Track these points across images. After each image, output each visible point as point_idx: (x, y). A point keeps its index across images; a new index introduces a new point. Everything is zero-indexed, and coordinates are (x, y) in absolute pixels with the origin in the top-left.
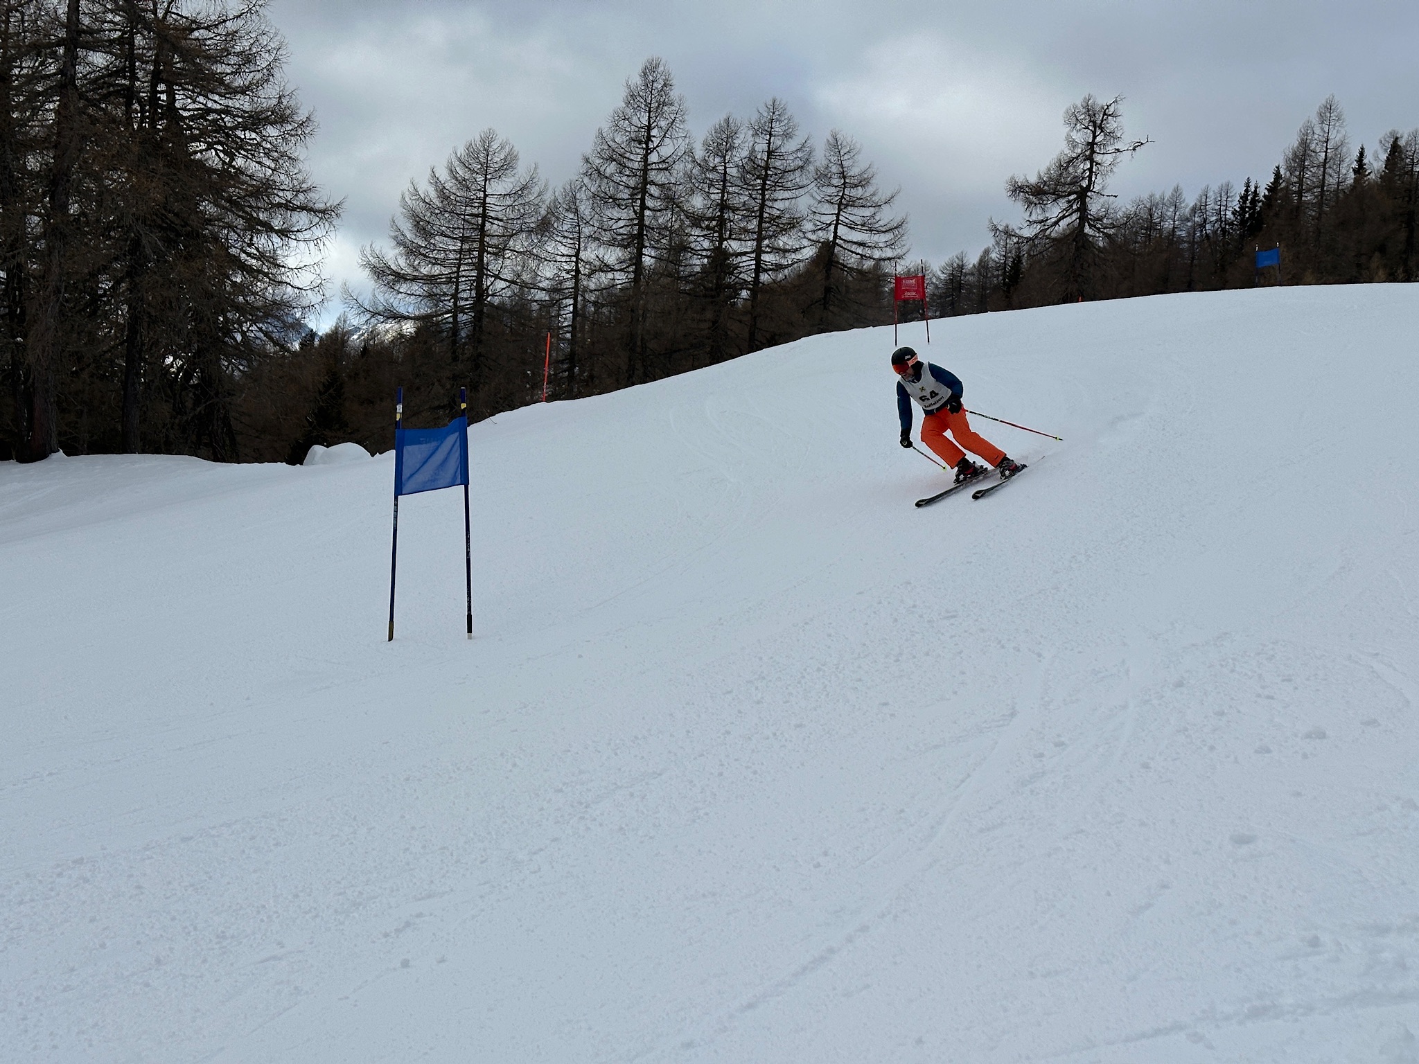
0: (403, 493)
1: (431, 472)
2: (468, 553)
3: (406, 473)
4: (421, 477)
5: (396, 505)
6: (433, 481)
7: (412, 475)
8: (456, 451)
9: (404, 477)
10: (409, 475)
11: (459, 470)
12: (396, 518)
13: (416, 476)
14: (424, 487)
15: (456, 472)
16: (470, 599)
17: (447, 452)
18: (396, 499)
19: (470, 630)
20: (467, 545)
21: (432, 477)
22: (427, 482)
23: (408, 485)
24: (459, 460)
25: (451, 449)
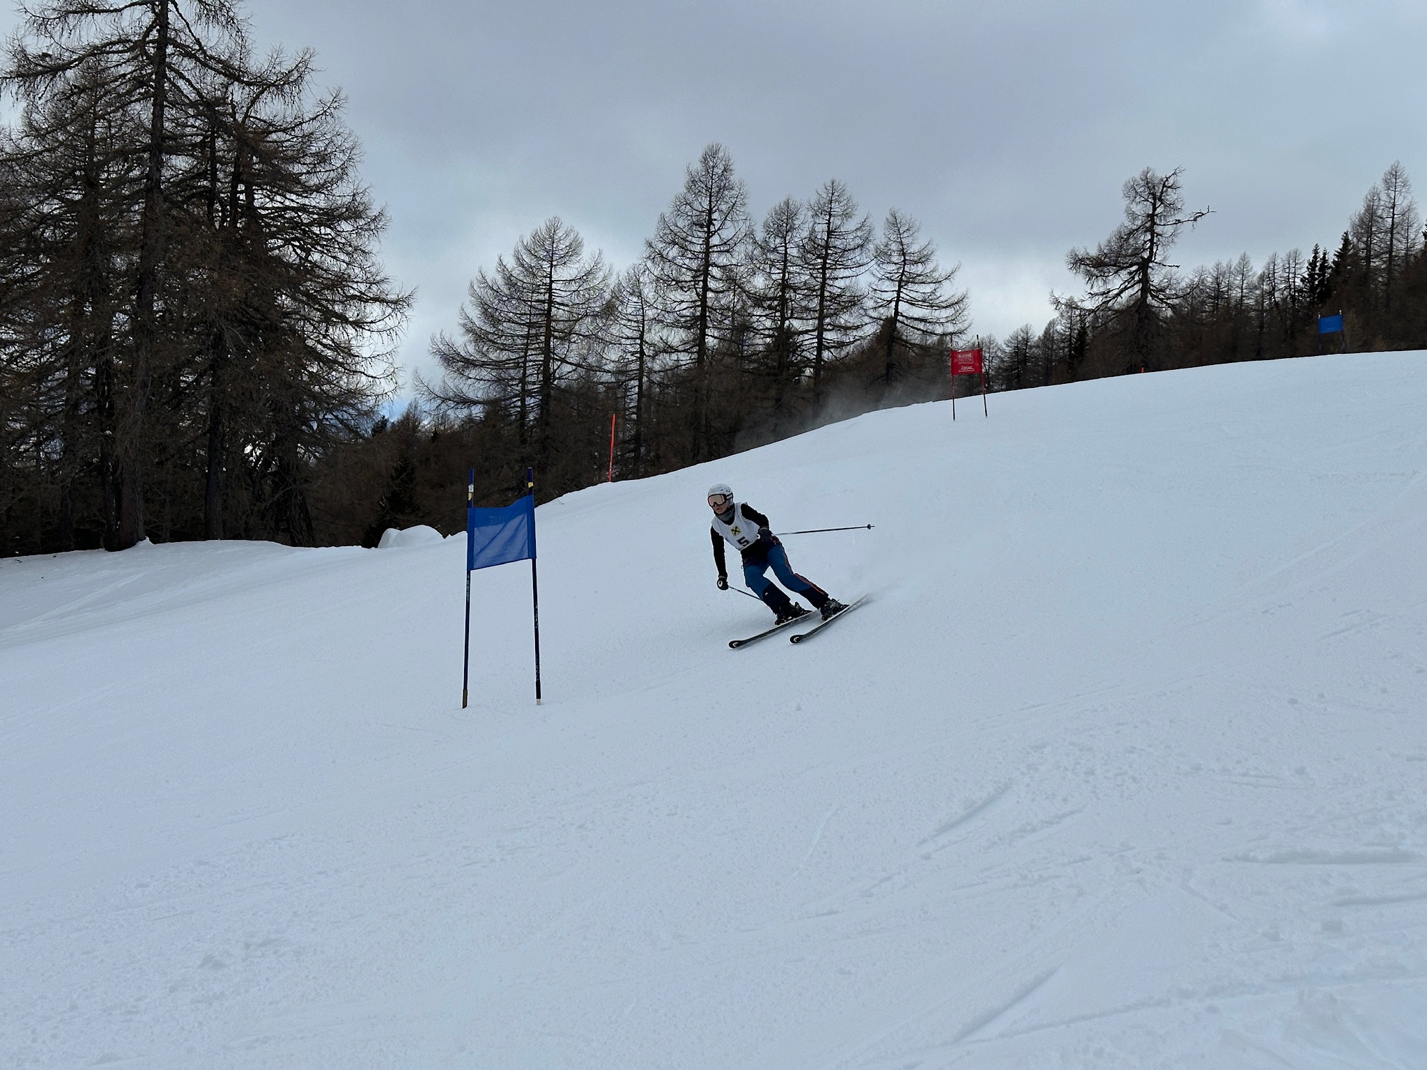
0: (475, 567)
1: (501, 548)
2: (536, 623)
3: (477, 548)
4: (490, 553)
5: (469, 579)
6: (500, 555)
7: (480, 552)
8: (524, 526)
9: (476, 552)
10: (478, 551)
11: (527, 543)
12: (468, 591)
13: (487, 551)
14: (493, 562)
15: (523, 547)
16: (539, 667)
17: (515, 529)
18: (469, 573)
19: (539, 696)
20: (535, 615)
21: (501, 551)
22: (497, 556)
23: (480, 560)
24: (526, 536)
25: (520, 523)
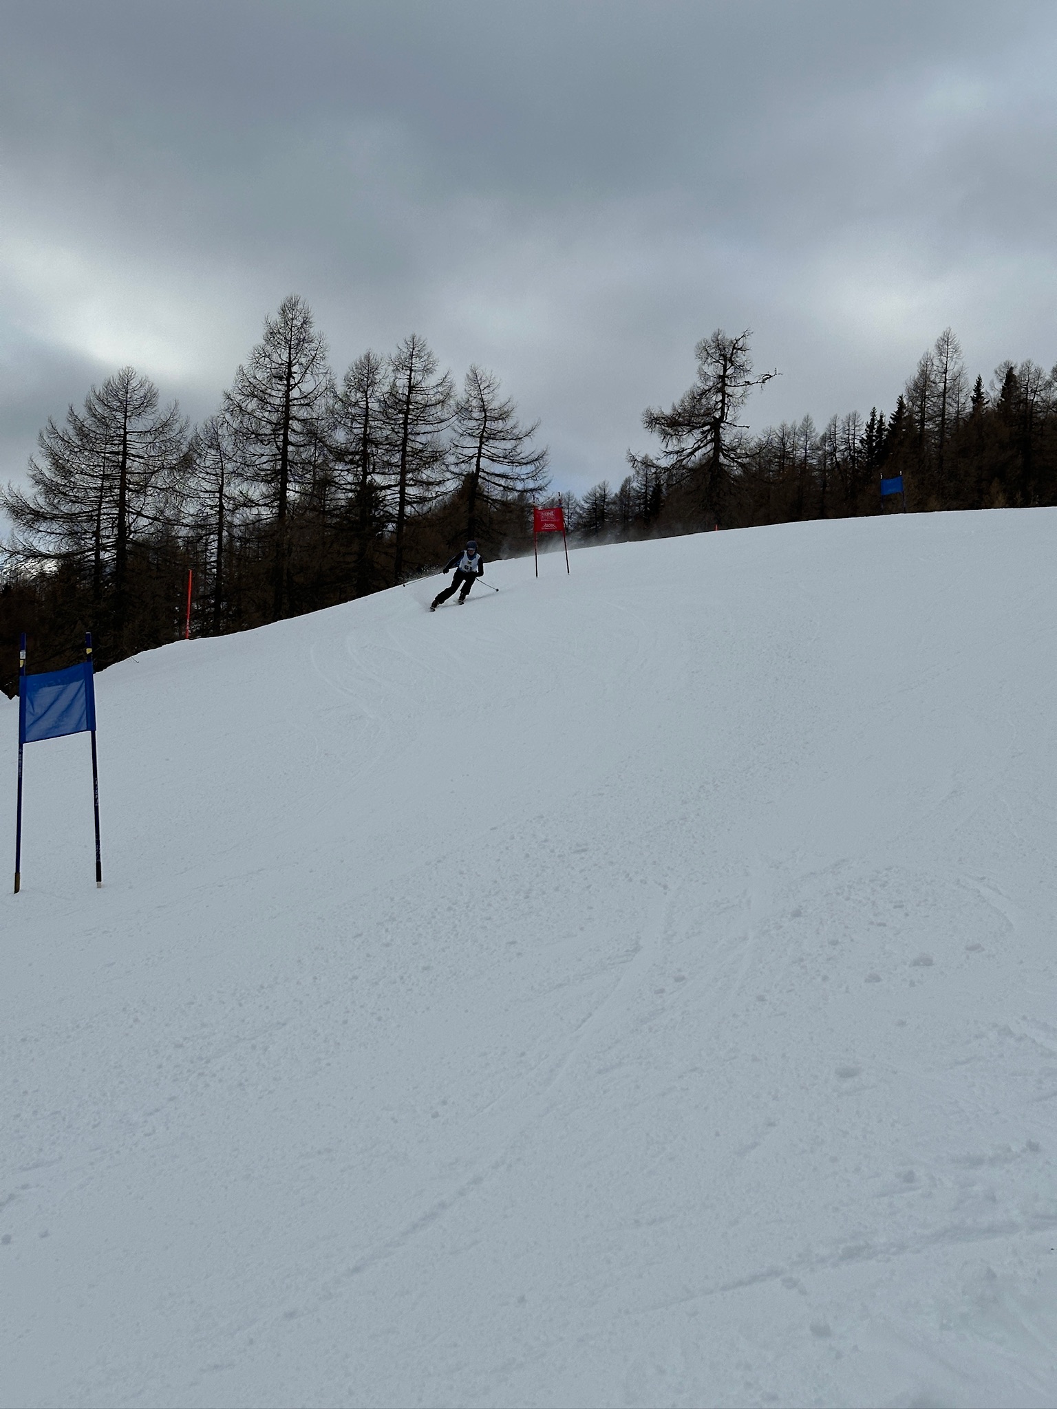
0: (27, 740)
1: (56, 719)
2: (96, 800)
3: (28, 722)
4: (44, 724)
5: (21, 753)
6: (55, 727)
7: (35, 722)
8: (82, 695)
9: (27, 724)
10: (32, 722)
11: (85, 715)
12: (20, 766)
13: (40, 722)
14: (47, 734)
15: (81, 718)
16: (99, 847)
17: (72, 698)
18: (21, 747)
19: (99, 878)
20: (95, 792)
21: (56, 723)
22: (50, 729)
23: (32, 732)
24: (84, 706)
25: (77, 694)
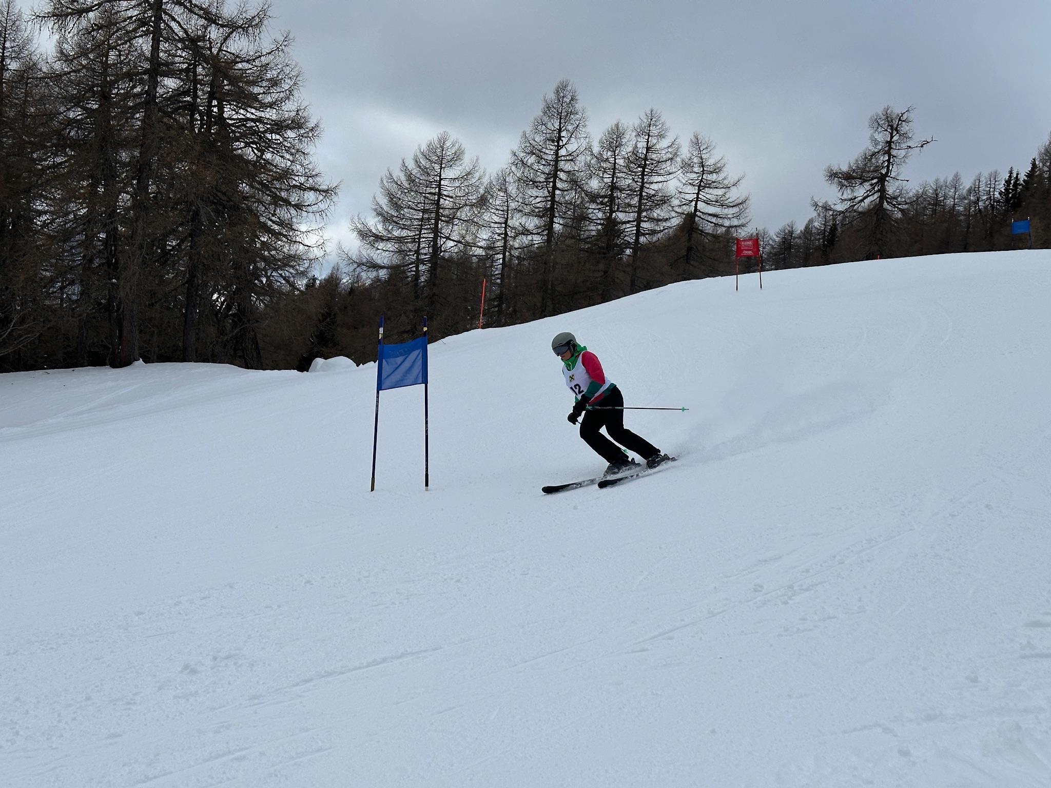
0: (383, 388)
1: (402, 375)
2: (426, 433)
3: (384, 375)
4: (393, 379)
5: (378, 397)
6: (401, 380)
7: (388, 377)
8: (419, 360)
9: (383, 377)
10: (386, 377)
11: (421, 372)
12: (377, 406)
13: (391, 377)
14: (396, 385)
15: (418, 375)
17: (413, 361)
18: (378, 393)
19: (427, 485)
20: (426, 425)
21: (402, 378)
22: (398, 381)
23: (386, 383)
24: (421, 367)
25: (416, 359)
